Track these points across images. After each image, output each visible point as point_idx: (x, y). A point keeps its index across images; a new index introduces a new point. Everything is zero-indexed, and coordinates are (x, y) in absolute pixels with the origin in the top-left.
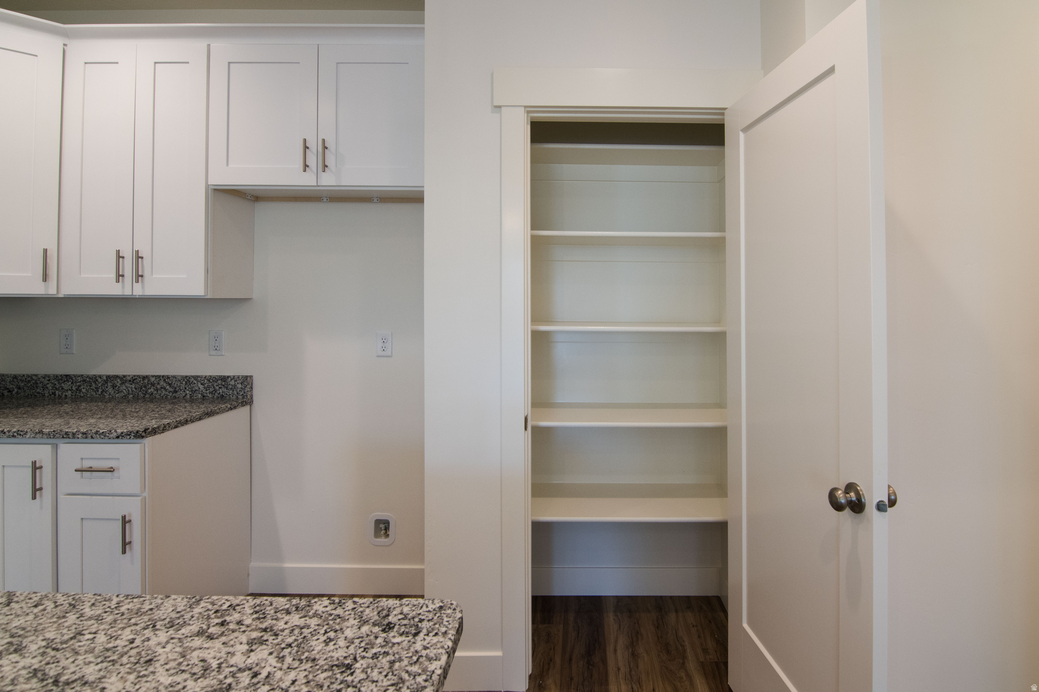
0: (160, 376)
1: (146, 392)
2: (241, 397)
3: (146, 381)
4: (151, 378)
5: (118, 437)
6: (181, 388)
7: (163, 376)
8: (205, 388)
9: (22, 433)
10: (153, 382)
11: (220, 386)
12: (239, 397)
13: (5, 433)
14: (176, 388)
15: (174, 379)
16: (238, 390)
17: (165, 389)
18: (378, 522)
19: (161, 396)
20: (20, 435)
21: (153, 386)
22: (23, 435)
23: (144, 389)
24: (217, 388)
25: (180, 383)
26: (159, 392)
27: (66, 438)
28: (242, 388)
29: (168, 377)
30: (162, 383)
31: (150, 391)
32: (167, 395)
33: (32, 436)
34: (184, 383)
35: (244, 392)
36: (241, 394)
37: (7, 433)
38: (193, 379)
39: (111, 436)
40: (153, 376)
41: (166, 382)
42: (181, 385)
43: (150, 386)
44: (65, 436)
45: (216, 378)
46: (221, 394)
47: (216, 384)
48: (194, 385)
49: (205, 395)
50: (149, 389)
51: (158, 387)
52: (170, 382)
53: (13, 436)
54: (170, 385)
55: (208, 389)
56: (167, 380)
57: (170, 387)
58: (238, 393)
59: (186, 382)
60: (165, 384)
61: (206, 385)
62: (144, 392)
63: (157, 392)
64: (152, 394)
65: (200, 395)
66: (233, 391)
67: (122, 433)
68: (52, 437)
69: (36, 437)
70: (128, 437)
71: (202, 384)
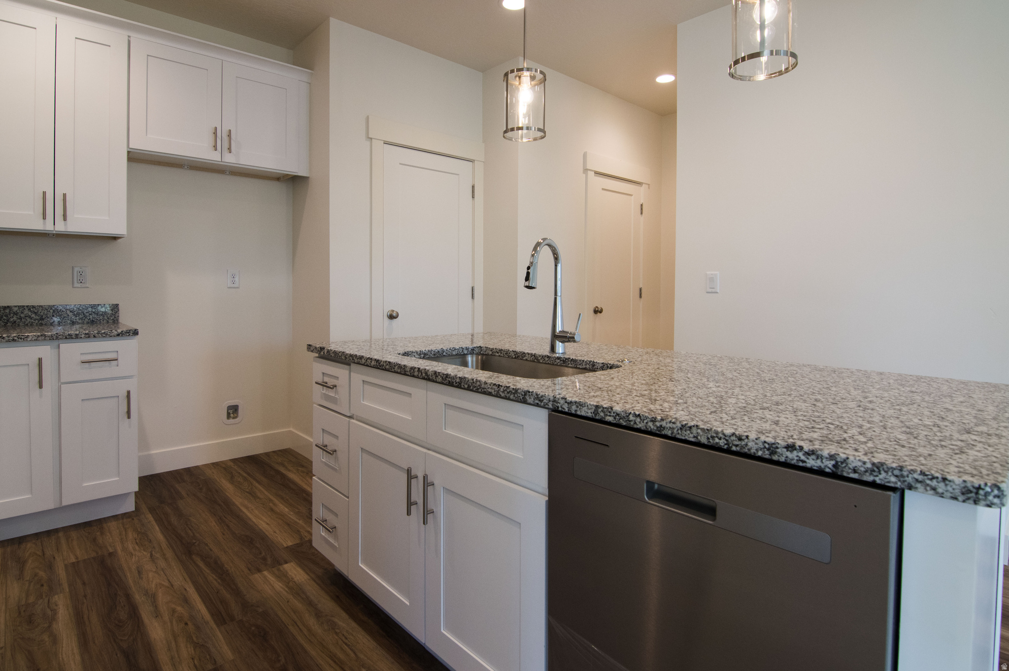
0: (24, 306)
1: (8, 321)
2: (111, 321)
3: (7, 311)
4: (13, 308)
5: (118, 335)
6: (49, 316)
7: (27, 306)
8: (74, 315)
9: (23, 337)
10: (16, 311)
11: (90, 313)
12: (109, 321)
13: (4, 338)
14: (42, 316)
15: (41, 308)
16: (109, 316)
17: (30, 317)
18: (230, 408)
19: (26, 323)
20: (21, 338)
21: (16, 315)
22: (24, 339)
23: (5, 318)
24: (87, 314)
25: (47, 312)
26: (23, 320)
27: (69, 338)
28: (112, 314)
29: (33, 307)
30: (26, 312)
31: (12, 320)
32: (32, 322)
33: (33, 339)
34: (51, 311)
35: (115, 317)
36: (112, 318)
37: (7, 338)
38: (61, 308)
39: (113, 334)
40: (16, 306)
41: (31, 311)
42: (48, 313)
43: (12, 315)
44: (68, 337)
45: (86, 307)
46: (91, 319)
47: (86, 311)
48: (62, 313)
49: (75, 320)
50: (11, 318)
51: (22, 315)
52: (36, 311)
53: (13, 340)
54: (36, 313)
55: (77, 315)
56: (32, 309)
57: (36, 315)
58: (108, 318)
59: (54, 310)
60: (30, 313)
61: (75, 313)
62: (6, 321)
63: (21, 320)
64: (15, 322)
65: (69, 322)
66: (104, 316)
67: (122, 332)
68: (54, 338)
69: (39, 339)
70: (128, 334)
71: (71, 312)
